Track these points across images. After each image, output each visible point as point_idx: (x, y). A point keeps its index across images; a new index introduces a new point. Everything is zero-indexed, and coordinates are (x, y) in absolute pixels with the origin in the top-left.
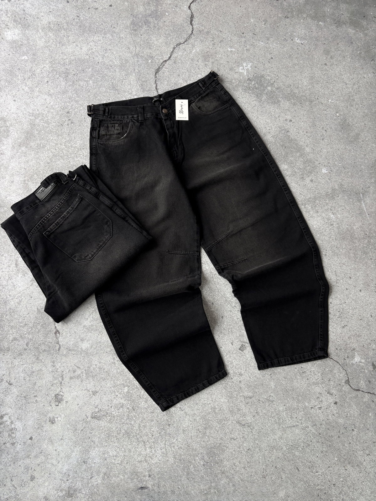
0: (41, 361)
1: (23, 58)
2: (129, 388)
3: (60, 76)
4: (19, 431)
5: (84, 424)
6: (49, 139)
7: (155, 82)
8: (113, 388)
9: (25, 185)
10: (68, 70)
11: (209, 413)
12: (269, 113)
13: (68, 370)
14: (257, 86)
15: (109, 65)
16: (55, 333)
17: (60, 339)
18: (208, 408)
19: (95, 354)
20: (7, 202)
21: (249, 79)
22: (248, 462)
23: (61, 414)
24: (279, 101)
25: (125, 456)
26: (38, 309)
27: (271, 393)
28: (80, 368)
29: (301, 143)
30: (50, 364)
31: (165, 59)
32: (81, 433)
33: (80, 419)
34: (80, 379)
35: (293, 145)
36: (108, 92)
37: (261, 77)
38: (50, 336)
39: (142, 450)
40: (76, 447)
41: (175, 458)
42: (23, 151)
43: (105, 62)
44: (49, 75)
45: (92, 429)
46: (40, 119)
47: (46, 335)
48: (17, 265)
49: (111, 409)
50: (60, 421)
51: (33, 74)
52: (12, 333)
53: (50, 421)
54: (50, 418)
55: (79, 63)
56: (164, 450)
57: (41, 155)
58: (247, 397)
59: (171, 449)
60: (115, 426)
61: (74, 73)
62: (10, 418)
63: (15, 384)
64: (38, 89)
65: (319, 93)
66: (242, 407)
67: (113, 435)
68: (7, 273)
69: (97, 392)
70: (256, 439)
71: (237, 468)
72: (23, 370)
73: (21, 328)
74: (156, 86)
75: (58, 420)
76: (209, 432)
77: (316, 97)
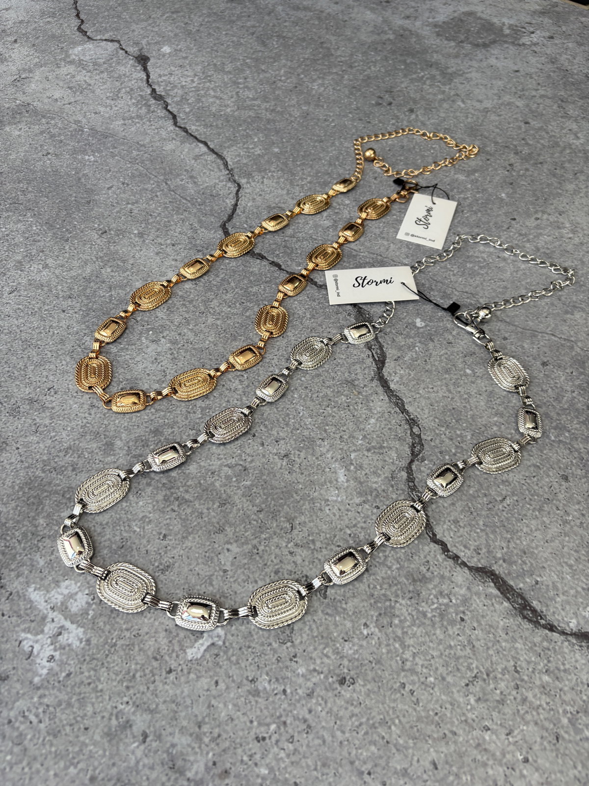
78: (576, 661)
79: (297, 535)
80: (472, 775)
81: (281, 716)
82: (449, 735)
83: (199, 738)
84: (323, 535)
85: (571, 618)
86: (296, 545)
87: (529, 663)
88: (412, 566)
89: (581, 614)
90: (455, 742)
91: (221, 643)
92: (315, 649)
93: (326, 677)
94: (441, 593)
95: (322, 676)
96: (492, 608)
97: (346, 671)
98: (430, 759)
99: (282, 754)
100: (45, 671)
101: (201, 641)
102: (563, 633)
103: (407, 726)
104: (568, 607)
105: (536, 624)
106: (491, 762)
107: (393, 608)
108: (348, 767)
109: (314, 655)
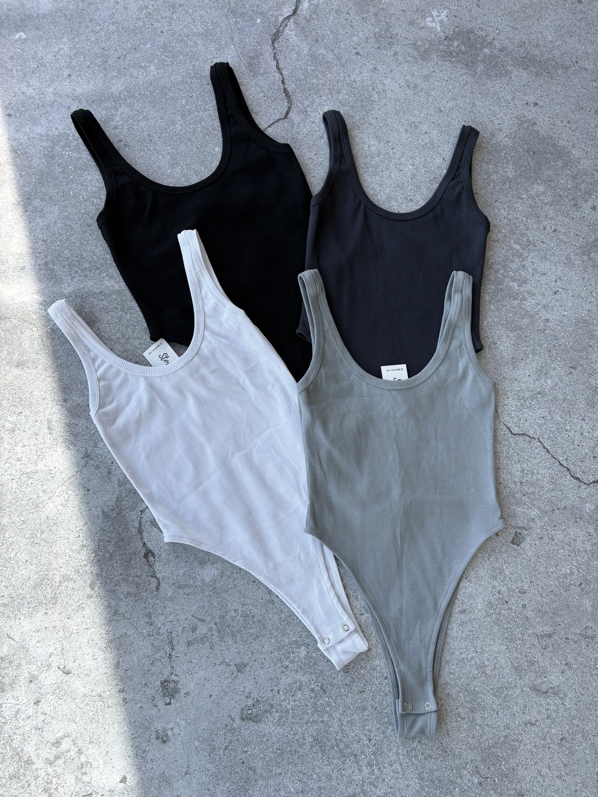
0: (124, 616)
1: (17, 36)
2: (308, 648)
3: (92, 64)
4: (97, 768)
5: (228, 734)
6: (85, 181)
7: (275, 57)
8: (276, 653)
9: (49, 272)
10: (106, 50)
11: (475, 678)
12: (494, 95)
13: (181, 628)
14: (463, 48)
15: (183, 35)
16: (146, 556)
17: (158, 567)
18: (470, 667)
19: (231, 588)
20: (16, 308)
21: (447, 38)
22: (566, 765)
23: (178, 720)
24: (508, 72)
25: (321, 789)
26: (103, 512)
27: (588, 620)
28: (203, 620)
29: (562, 143)
30: (143, 621)
31: (286, 15)
32: (225, 755)
33: (219, 725)
34: (207, 644)
35: (548, 148)
36: (187, 83)
37: (468, 33)
38: (136, 563)
39: (353, 773)
40: (218, 784)
41: (422, 779)
42: (36, 208)
43: (174, 30)
44: (70, 62)
45: (247, 744)
46: (62, 144)
47: (128, 563)
48: (52, 430)
49: (278, 696)
50: (179, 734)
51: (39, 65)
52: (57, 566)
53: (157, 738)
54: (156, 732)
55: (125, 36)
56: (397, 766)
57: (72, 211)
58: (543, 636)
59: (412, 761)
60: (292, 730)
61: (117, 54)
62: (74, 743)
63: (76, 672)
64: (51, 90)
65: (578, 53)
66: (536, 656)
67: (291, 751)
68: (32, 447)
69: (246, 666)
70: (574, 718)
71: (546, 780)
72: (89, 640)
73: (74, 555)
74: (277, 63)
75: (174, 735)
76: (481, 717)
77: (574, 60)
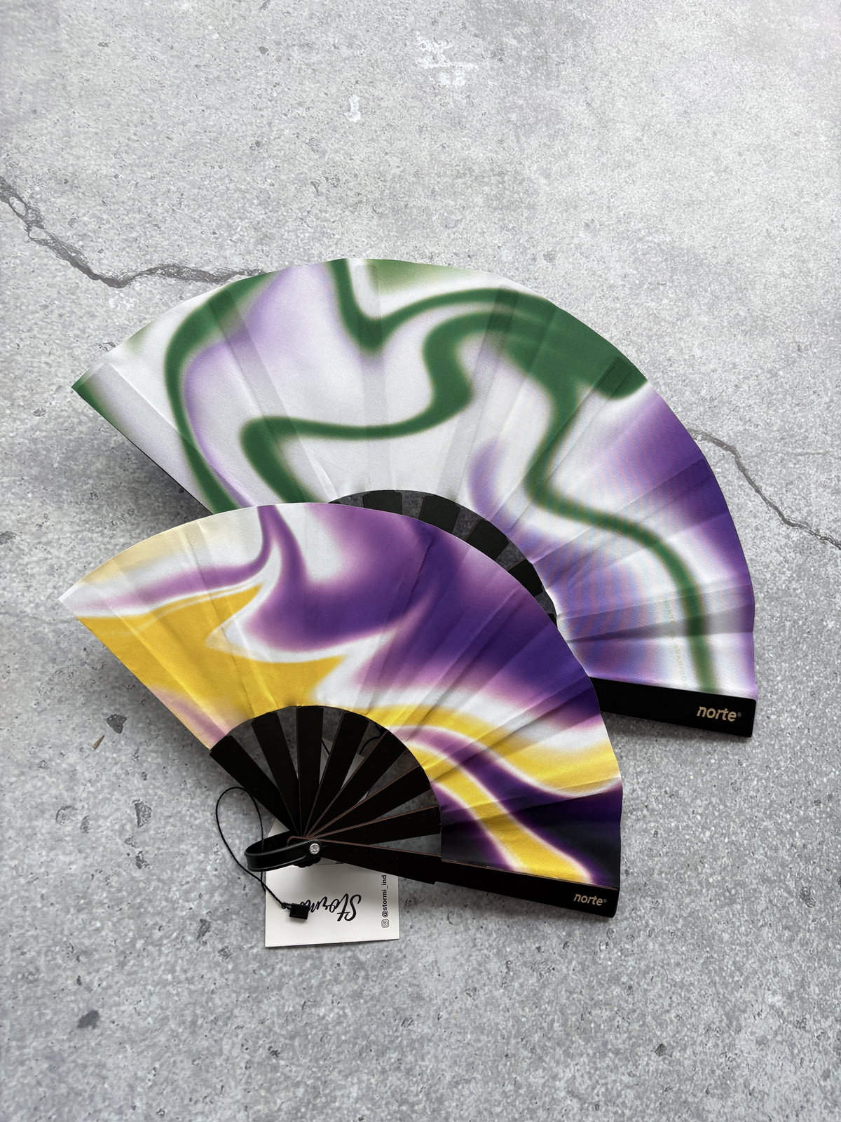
78: (120, 261)
79: (367, 209)
80: (144, 148)
81: (276, 102)
82: (173, 160)
83: (308, 65)
84: (351, 221)
85: (141, 289)
86: (361, 202)
87: (152, 236)
88: (275, 245)
89: (136, 297)
90: (166, 158)
91: (346, 114)
92: (289, 149)
93: (269, 139)
94: (241, 241)
95: (272, 138)
96: (200, 255)
97: (261, 151)
98: (175, 140)
99: (258, 87)
100: (419, 39)
101: (357, 107)
102: (140, 274)
103: (201, 148)
104: (148, 296)
105: (163, 267)
106: (137, 161)
107: (264, 209)
108: (217, 106)
109: (287, 145)
